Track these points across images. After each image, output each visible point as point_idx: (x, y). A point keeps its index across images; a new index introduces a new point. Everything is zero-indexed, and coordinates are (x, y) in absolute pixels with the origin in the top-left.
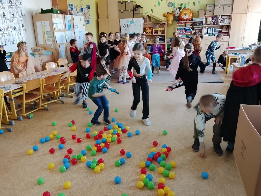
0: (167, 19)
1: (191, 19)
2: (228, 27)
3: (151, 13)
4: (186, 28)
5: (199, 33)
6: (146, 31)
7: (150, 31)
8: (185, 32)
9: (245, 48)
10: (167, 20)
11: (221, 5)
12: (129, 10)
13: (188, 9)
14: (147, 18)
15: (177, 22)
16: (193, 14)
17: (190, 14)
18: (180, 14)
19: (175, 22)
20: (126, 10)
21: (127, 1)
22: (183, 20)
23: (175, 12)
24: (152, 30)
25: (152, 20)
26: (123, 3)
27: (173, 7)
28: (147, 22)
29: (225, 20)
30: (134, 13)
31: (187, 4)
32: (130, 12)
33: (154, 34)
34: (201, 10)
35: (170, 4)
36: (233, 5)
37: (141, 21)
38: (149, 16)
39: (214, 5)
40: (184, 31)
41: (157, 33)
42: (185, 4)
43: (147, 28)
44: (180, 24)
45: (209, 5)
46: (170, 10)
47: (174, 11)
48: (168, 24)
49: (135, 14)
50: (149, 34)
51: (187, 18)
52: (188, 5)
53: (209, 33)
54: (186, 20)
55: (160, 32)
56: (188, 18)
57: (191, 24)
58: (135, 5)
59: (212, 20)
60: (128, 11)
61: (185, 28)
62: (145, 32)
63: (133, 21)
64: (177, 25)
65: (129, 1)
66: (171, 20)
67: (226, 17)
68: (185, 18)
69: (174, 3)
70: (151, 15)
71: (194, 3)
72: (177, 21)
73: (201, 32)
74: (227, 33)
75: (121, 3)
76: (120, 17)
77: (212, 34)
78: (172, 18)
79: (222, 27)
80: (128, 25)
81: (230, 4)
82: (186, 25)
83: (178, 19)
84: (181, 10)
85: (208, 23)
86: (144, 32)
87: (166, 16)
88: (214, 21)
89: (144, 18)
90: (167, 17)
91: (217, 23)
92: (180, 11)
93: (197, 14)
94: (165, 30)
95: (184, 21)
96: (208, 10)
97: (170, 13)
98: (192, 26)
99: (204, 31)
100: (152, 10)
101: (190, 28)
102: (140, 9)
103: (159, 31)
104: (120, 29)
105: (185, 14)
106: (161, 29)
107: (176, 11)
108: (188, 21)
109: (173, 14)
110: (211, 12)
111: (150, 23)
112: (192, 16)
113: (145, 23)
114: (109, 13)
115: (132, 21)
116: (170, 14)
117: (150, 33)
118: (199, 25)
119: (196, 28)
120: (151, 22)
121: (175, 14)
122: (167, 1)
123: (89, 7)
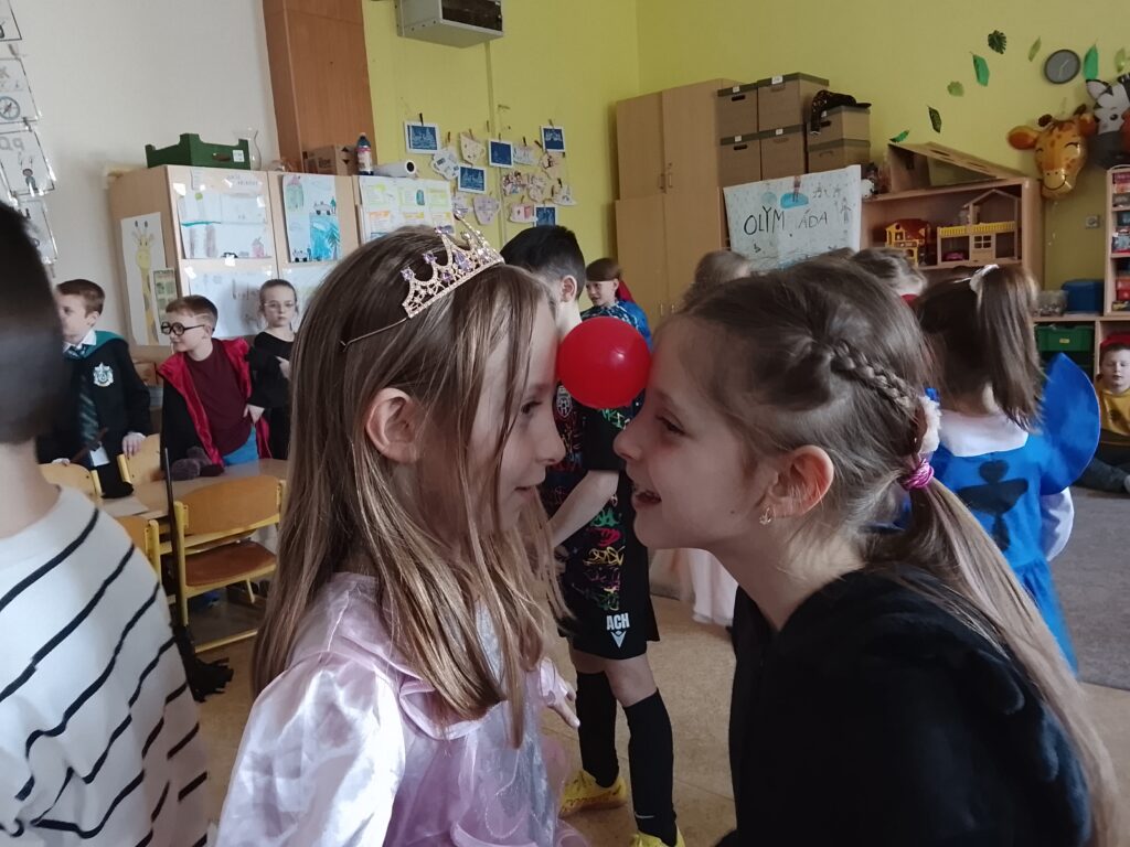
0: (1036, 161)
3: (931, 136)
7: (912, 244)
10: (1040, 167)
12: (780, 132)
15: (1110, 172)
19: (1094, 173)
20: (760, 135)
21: (768, 82)
23: (1098, 106)
24: (934, 234)
25: (936, 176)
26: (743, 97)
27: (1080, 79)
28: (891, 186)
30: (809, 143)
32: (782, 140)
33: (944, 260)
35: (1062, 66)
37: (852, 184)
41: (967, 257)
43: (892, 229)
46: (1061, 101)
47: (1091, 104)
49: (816, 148)
55: (987, 245)
60: (770, 140)
63: (800, 190)
65: (777, 80)
66: (1064, 163)
69: (1089, 55)
70: (930, 144)
72: (1108, 165)
75: (734, 99)
76: (730, 177)
78: (1077, 152)
80: (767, 219)
83: (1117, 150)
87: (1030, 141)
89: (869, 170)
90: (1038, 146)
94: (1020, 230)
97: (1065, 117)
100: (934, 116)
102: (847, 114)
103: (978, 239)
106: (994, 228)
107: (1105, 100)
109: (1085, 123)
111: (922, 192)
113: (883, 197)
114: (667, 162)
115: (792, 190)
116: (1060, 125)
117: (915, 256)
120: (926, 185)
121: (1097, 120)
122: (1036, 46)
123: (556, 139)
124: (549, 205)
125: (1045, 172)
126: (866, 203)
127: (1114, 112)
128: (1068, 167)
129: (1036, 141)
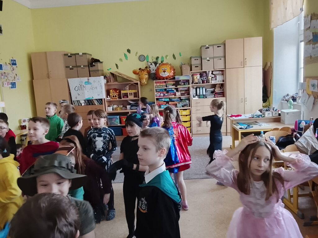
0: (139, 77)
1: (173, 76)
2: (222, 86)
3: (117, 70)
4: (168, 89)
5: (186, 94)
6: (110, 94)
7: (116, 94)
8: (166, 94)
9: (256, 116)
10: (140, 79)
11: (210, 58)
12: (82, 66)
13: (167, 64)
14: (110, 76)
15: (154, 81)
16: (174, 70)
17: (171, 70)
18: (157, 70)
19: (151, 81)
20: (77, 66)
21: (78, 54)
22: (162, 78)
24: (120, 92)
25: (118, 79)
26: (71, 57)
27: (146, 61)
28: (110, 81)
29: (218, 77)
30: (90, 70)
31: (164, 57)
32: (82, 68)
33: (123, 98)
34: (185, 64)
35: (142, 58)
36: (225, 57)
37: (102, 81)
38: (112, 74)
39: (200, 59)
40: (165, 92)
41: (128, 97)
42: (162, 57)
43: (111, 91)
44: (159, 83)
45: (194, 57)
46: (143, 65)
47: (148, 67)
48: (142, 84)
49: (92, 71)
50: (115, 98)
51: (166, 76)
52: (166, 59)
53: (199, 94)
54: (166, 78)
55: (132, 95)
56: (168, 76)
57: (172, 83)
58: (91, 59)
59: (201, 77)
60: (80, 68)
61: (165, 89)
62: (110, 96)
63: (89, 81)
64: (155, 85)
65: (81, 54)
66: (145, 78)
67: (218, 72)
68: (164, 76)
69: (147, 57)
70: (116, 72)
71: (174, 56)
72: (154, 79)
73: (189, 94)
74: (222, 94)
75: (69, 57)
76: (68, 76)
77: (203, 95)
78: (147, 76)
79: (214, 86)
80: (81, 87)
81: (221, 56)
82: (166, 85)
83: (155, 77)
84: (158, 65)
85: (196, 81)
86: (108, 96)
88: (204, 79)
89: (105, 77)
90: (139, 74)
91: (208, 81)
92: (156, 66)
93: (180, 69)
94: (138, 92)
95: (164, 79)
96: (194, 65)
98: (175, 86)
99: (192, 92)
100: (117, 65)
101: (173, 89)
102: (99, 64)
103: (130, 93)
104: (70, 93)
105: (164, 70)
106: (133, 91)
108: (170, 79)
109: (148, 70)
110: (198, 67)
111: (116, 83)
112: (174, 73)
113: (109, 84)
114: (49, 70)
115: (87, 81)
116: (143, 70)
117: (117, 97)
118: (185, 85)
119: (180, 89)
120: (117, 81)
121: (150, 70)
122: (137, 53)
123: (14, 63)
124: (14, 81)
125: (141, 80)
126: (105, 85)
127: (153, 69)
128: (146, 79)
129: (138, 73)
